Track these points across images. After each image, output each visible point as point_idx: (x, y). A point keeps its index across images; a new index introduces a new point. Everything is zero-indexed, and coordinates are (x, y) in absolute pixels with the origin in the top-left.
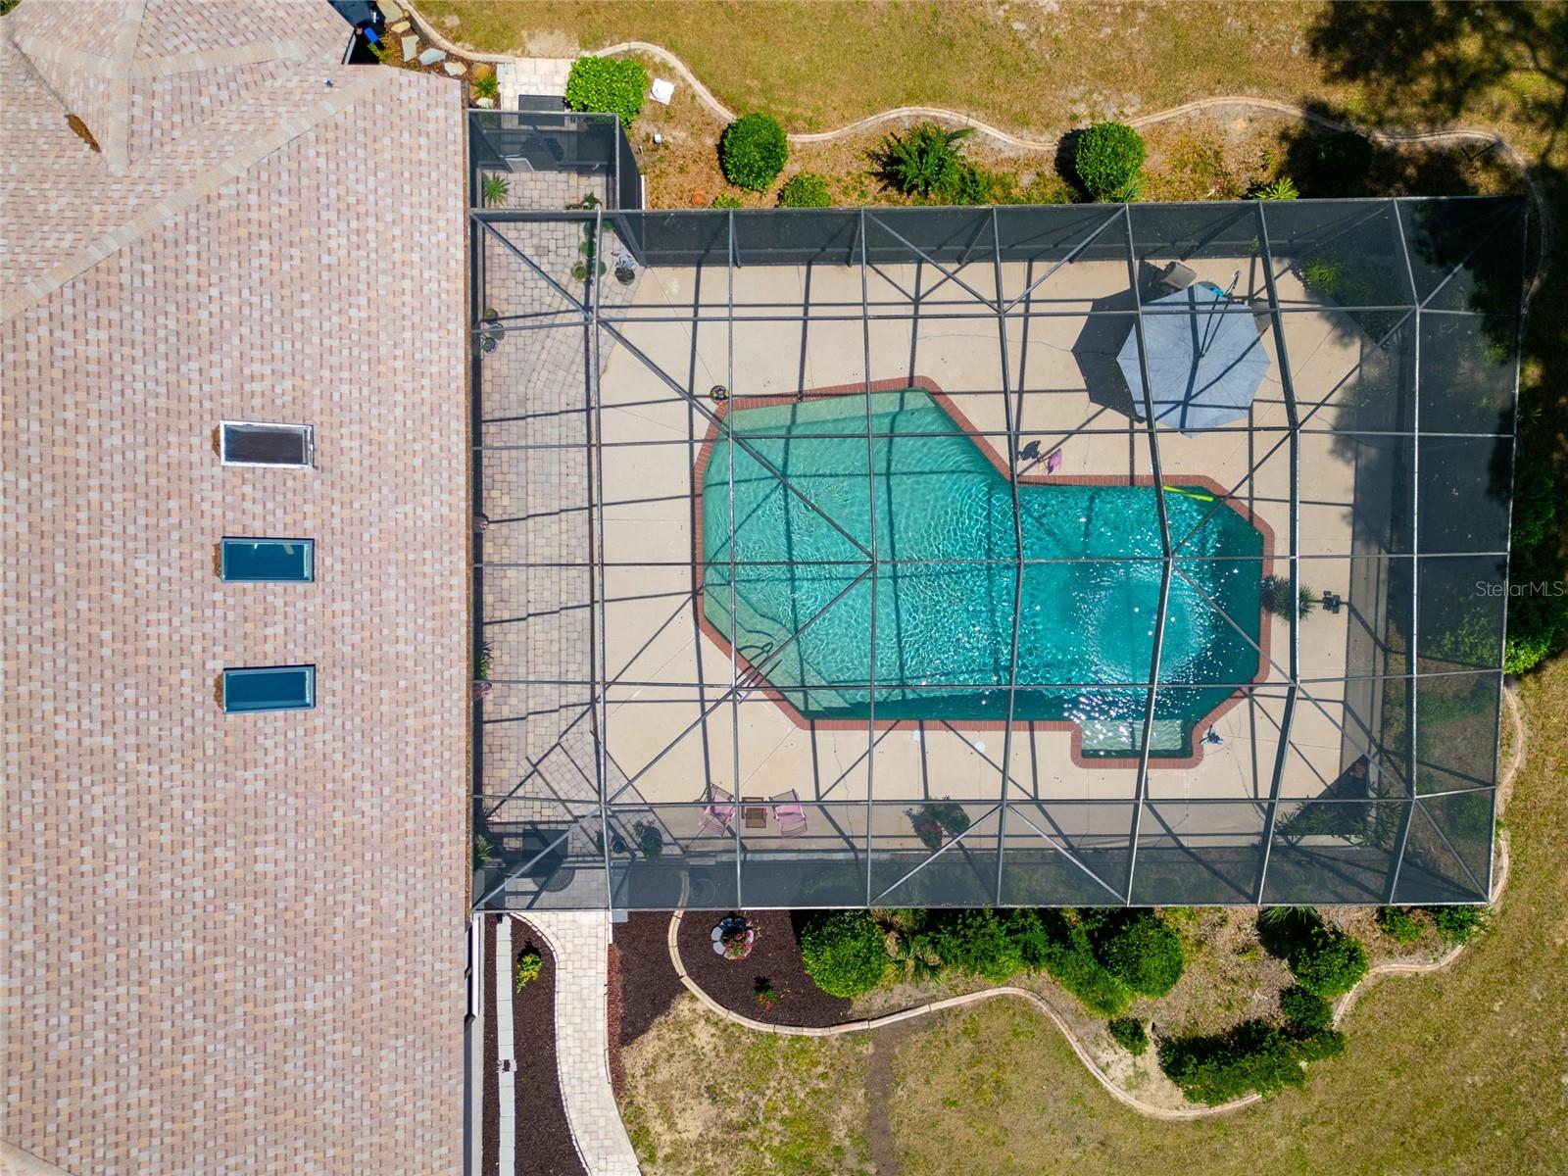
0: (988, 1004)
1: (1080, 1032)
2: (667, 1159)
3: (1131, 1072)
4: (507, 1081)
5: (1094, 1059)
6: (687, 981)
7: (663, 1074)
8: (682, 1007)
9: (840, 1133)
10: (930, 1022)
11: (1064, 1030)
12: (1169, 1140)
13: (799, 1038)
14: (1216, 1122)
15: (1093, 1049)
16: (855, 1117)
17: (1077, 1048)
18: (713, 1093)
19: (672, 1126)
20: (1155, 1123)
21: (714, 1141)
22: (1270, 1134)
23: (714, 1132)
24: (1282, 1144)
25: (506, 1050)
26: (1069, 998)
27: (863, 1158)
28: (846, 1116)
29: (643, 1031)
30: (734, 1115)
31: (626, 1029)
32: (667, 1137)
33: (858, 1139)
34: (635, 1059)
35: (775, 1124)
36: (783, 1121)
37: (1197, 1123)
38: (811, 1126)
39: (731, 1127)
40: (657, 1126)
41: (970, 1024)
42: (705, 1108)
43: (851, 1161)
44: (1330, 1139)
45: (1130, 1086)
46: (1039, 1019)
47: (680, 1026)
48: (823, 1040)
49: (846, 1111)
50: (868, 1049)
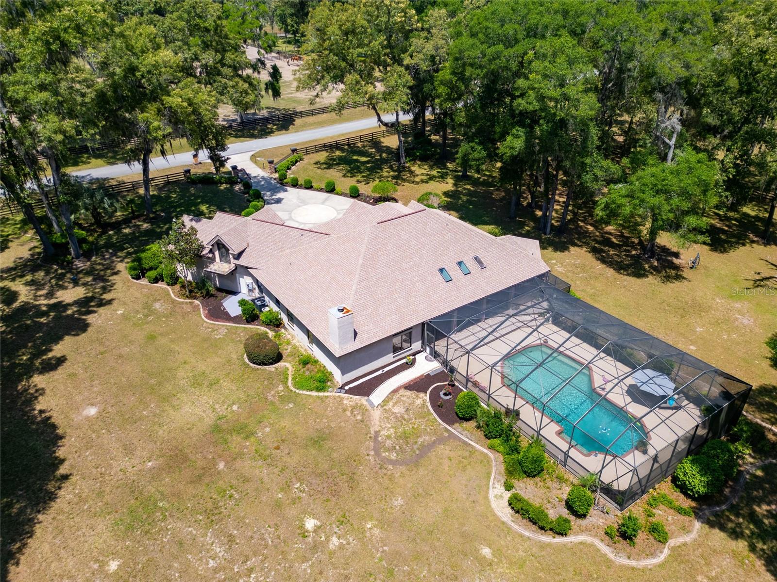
0: (482, 453)
1: (497, 476)
2: (385, 409)
3: (499, 494)
4: (380, 372)
5: (494, 484)
6: (428, 392)
7: (404, 399)
8: (422, 395)
9: (420, 440)
10: (465, 443)
11: (494, 471)
12: (491, 518)
13: (436, 419)
14: (509, 528)
15: (496, 482)
16: (427, 441)
17: (492, 477)
18: (407, 410)
19: (393, 406)
20: (492, 511)
21: (396, 416)
22: (521, 547)
23: (399, 415)
24: (521, 553)
25: (386, 369)
26: (502, 468)
27: (418, 449)
28: (425, 439)
29: (411, 390)
30: (406, 417)
31: (409, 387)
32: (390, 407)
33: (422, 445)
34: (403, 392)
35: (411, 427)
36: (413, 427)
37: (503, 523)
38: (417, 433)
39: (403, 418)
40: (391, 404)
41: (473, 451)
42: (403, 410)
43: (415, 447)
44: (537, 569)
45: (496, 496)
46: (490, 466)
47: (417, 396)
48: (440, 424)
49: (427, 438)
50: (446, 434)
